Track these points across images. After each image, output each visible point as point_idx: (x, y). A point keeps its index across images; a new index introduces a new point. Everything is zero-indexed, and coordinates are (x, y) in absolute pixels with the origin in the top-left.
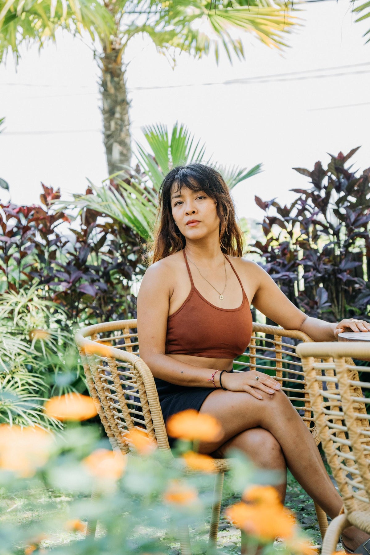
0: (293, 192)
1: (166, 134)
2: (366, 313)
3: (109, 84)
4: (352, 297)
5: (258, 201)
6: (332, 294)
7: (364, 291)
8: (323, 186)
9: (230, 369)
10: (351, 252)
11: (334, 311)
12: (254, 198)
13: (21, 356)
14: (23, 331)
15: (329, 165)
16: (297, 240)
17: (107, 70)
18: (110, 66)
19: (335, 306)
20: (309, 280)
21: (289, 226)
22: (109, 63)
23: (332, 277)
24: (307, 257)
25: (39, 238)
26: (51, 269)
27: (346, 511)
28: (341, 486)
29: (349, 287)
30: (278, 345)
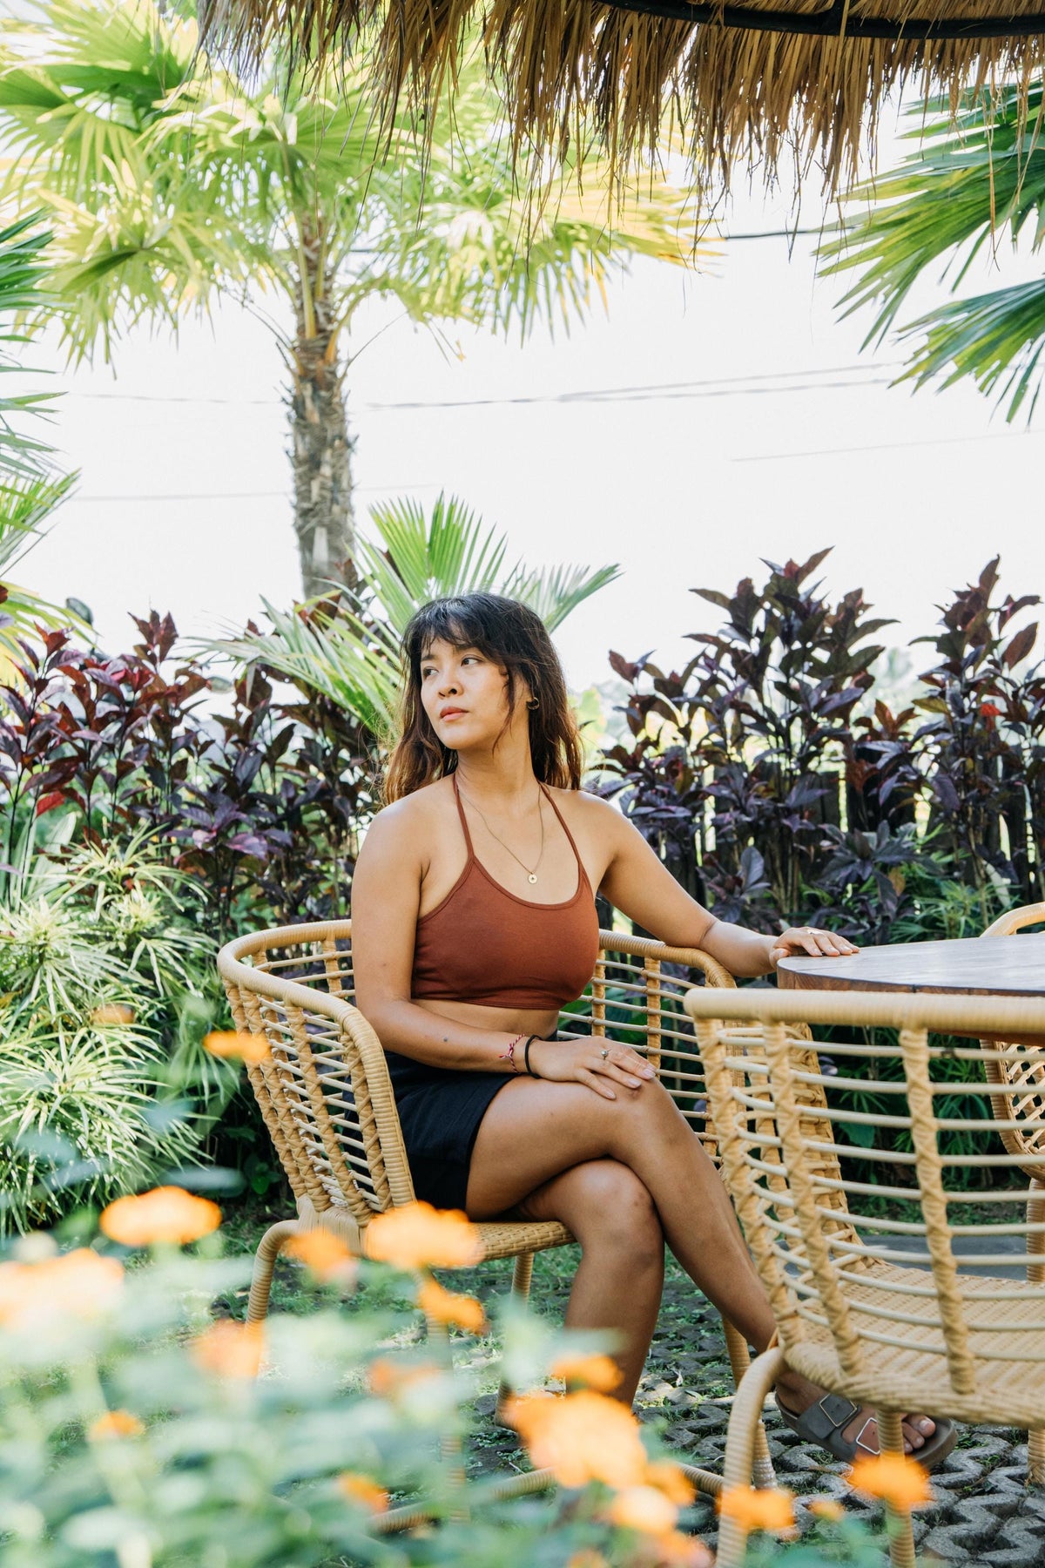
0: (691, 641)
1: (422, 521)
2: (844, 901)
3: (309, 403)
4: (815, 867)
5: (616, 661)
6: (773, 860)
7: (839, 854)
8: (754, 632)
9: (550, 1032)
10: (814, 773)
11: (776, 897)
12: (607, 655)
13: (108, 986)
14: (113, 932)
15: (767, 588)
16: (699, 746)
17: (304, 376)
18: (312, 367)
19: (779, 886)
20: (725, 830)
21: (682, 716)
22: (311, 360)
23: (774, 823)
24: (720, 780)
25: (149, 733)
26: (176, 800)
27: (781, 1342)
28: (773, 1290)
29: (808, 847)
30: (654, 980)
